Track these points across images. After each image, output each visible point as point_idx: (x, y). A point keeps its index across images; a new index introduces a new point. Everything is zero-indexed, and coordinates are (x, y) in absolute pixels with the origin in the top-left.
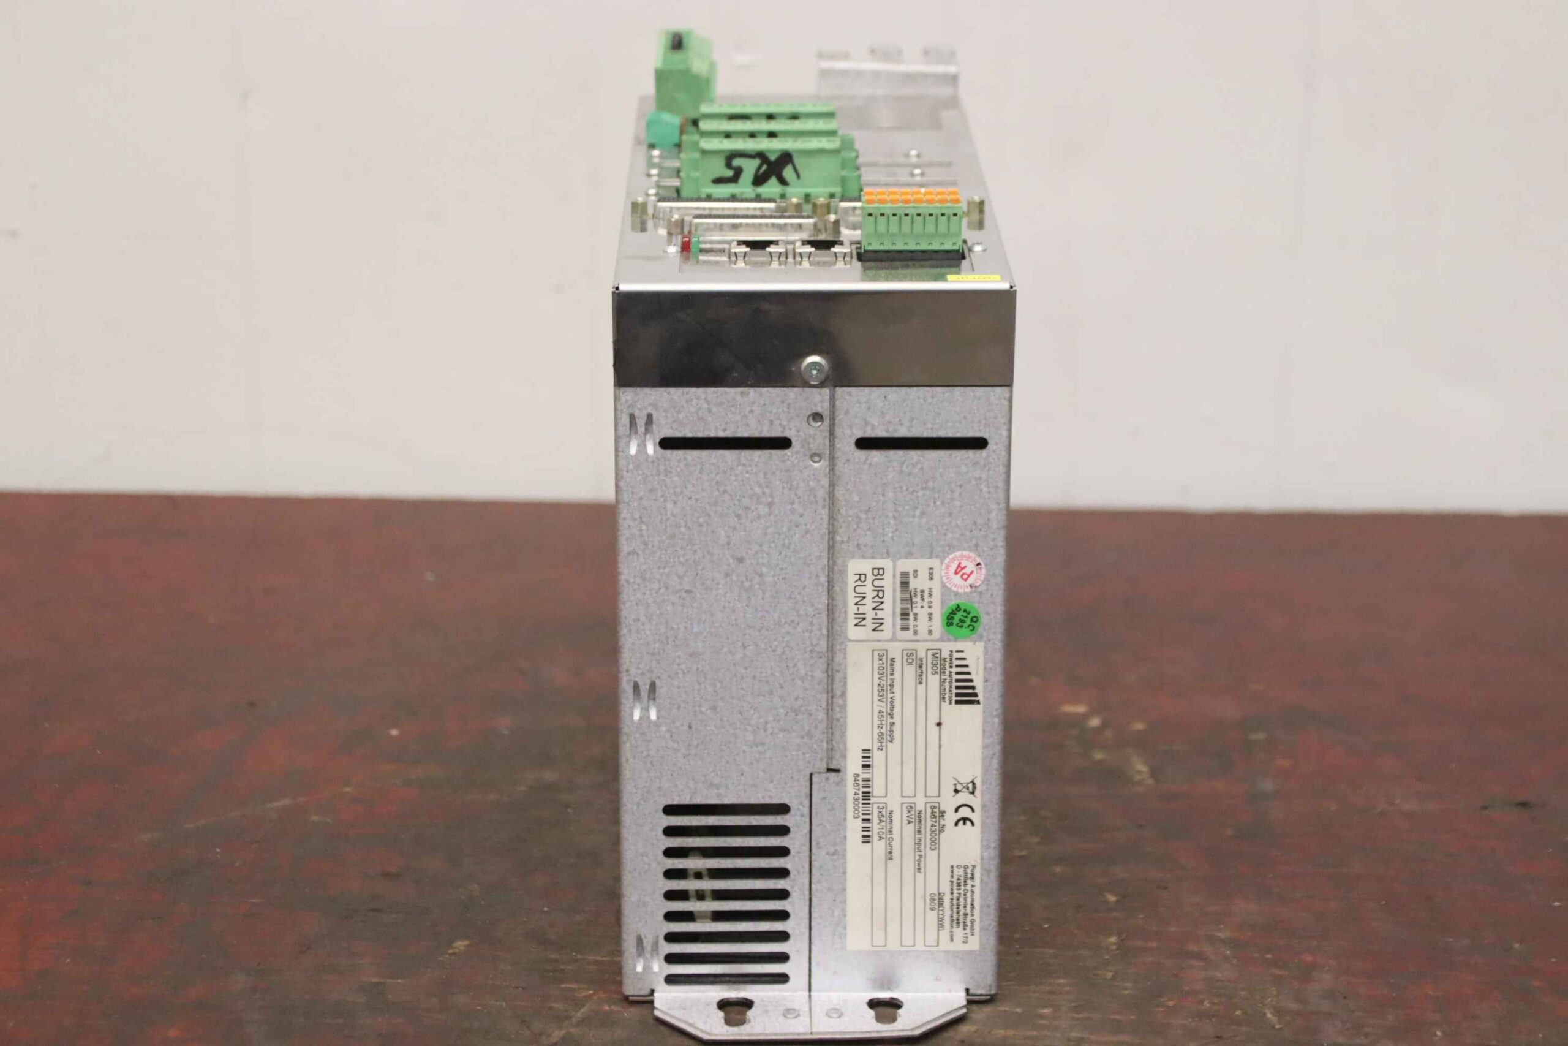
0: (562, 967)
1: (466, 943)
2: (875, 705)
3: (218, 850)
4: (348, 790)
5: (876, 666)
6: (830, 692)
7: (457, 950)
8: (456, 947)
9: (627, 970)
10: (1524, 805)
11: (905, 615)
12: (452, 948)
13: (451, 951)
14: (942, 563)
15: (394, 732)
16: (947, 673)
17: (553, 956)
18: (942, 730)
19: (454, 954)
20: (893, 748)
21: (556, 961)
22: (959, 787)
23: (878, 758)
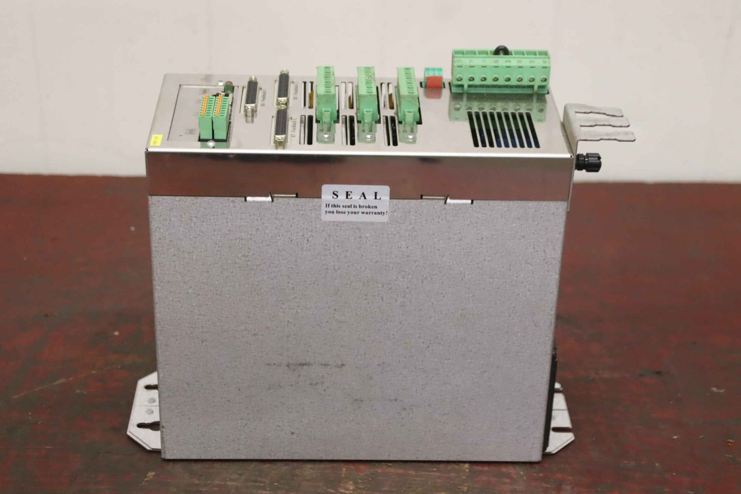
0: (201, 489)
1: (153, 473)
3: (30, 413)
4: (94, 372)
7: (149, 479)
8: (148, 477)
10: (658, 373)
12: (146, 477)
13: (146, 479)
15: (116, 333)
17: (196, 482)
19: (147, 481)
21: (198, 485)
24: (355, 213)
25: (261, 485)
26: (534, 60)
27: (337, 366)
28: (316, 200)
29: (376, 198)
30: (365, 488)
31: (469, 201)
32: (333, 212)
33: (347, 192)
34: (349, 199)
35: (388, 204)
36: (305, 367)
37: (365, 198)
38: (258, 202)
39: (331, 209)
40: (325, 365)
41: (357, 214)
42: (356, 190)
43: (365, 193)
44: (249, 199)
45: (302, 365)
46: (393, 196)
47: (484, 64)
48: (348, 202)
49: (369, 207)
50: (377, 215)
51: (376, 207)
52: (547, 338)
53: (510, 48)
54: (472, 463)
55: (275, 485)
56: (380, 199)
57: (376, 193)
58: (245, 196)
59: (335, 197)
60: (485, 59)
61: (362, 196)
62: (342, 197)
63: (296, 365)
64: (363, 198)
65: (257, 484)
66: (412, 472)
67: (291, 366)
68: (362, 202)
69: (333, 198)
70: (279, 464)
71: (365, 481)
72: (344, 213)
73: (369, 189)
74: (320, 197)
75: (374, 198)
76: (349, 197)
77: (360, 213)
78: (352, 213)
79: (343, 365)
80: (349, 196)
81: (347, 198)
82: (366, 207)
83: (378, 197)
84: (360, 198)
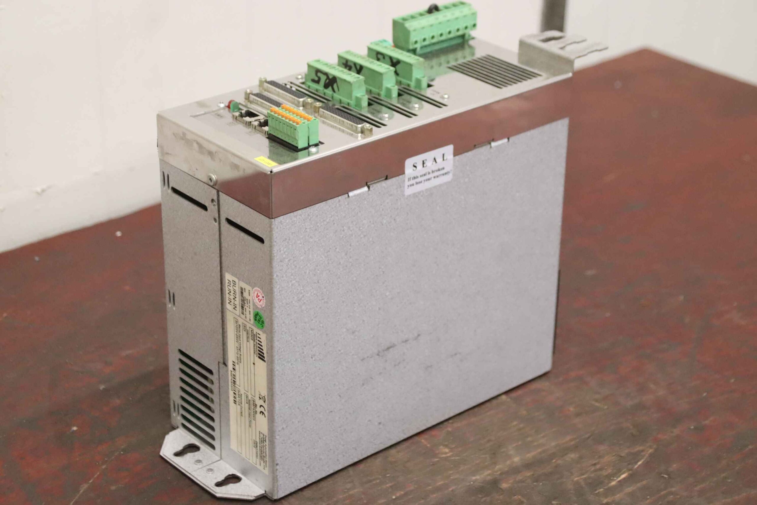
2: (235, 344)
5: (235, 325)
6: (223, 329)
9: (172, 416)
11: (242, 307)
14: (253, 289)
16: (255, 342)
18: (255, 367)
20: (241, 364)
22: (261, 397)
23: (237, 367)
24: (429, 179)
25: (378, 481)
27: (414, 339)
28: (401, 176)
31: (506, 140)
32: (413, 185)
33: (423, 162)
34: (425, 167)
35: (452, 162)
36: (391, 350)
37: (436, 162)
38: (357, 195)
39: (412, 182)
40: (406, 341)
41: (430, 181)
42: (429, 156)
43: (435, 158)
44: (351, 194)
45: (388, 348)
46: (457, 153)
48: (425, 171)
49: (439, 170)
50: (444, 176)
51: (443, 168)
54: (506, 393)
55: (388, 477)
57: (443, 155)
58: (348, 192)
59: (415, 168)
61: (434, 160)
62: (420, 166)
63: (384, 351)
64: (434, 163)
65: (374, 482)
66: (473, 419)
67: (380, 354)
68: (433, 167)
69: (413, 170)
72: (421, 182)
73: (437, 153)
74: (403, 173)
75: (442, 159)
76: (425, 165)
77: (433, 179)
78: (427, 180)
79: (419, 335)
81: (423, 167)
82: (437, 171)
83: (445, 158)
84: (433, 164)
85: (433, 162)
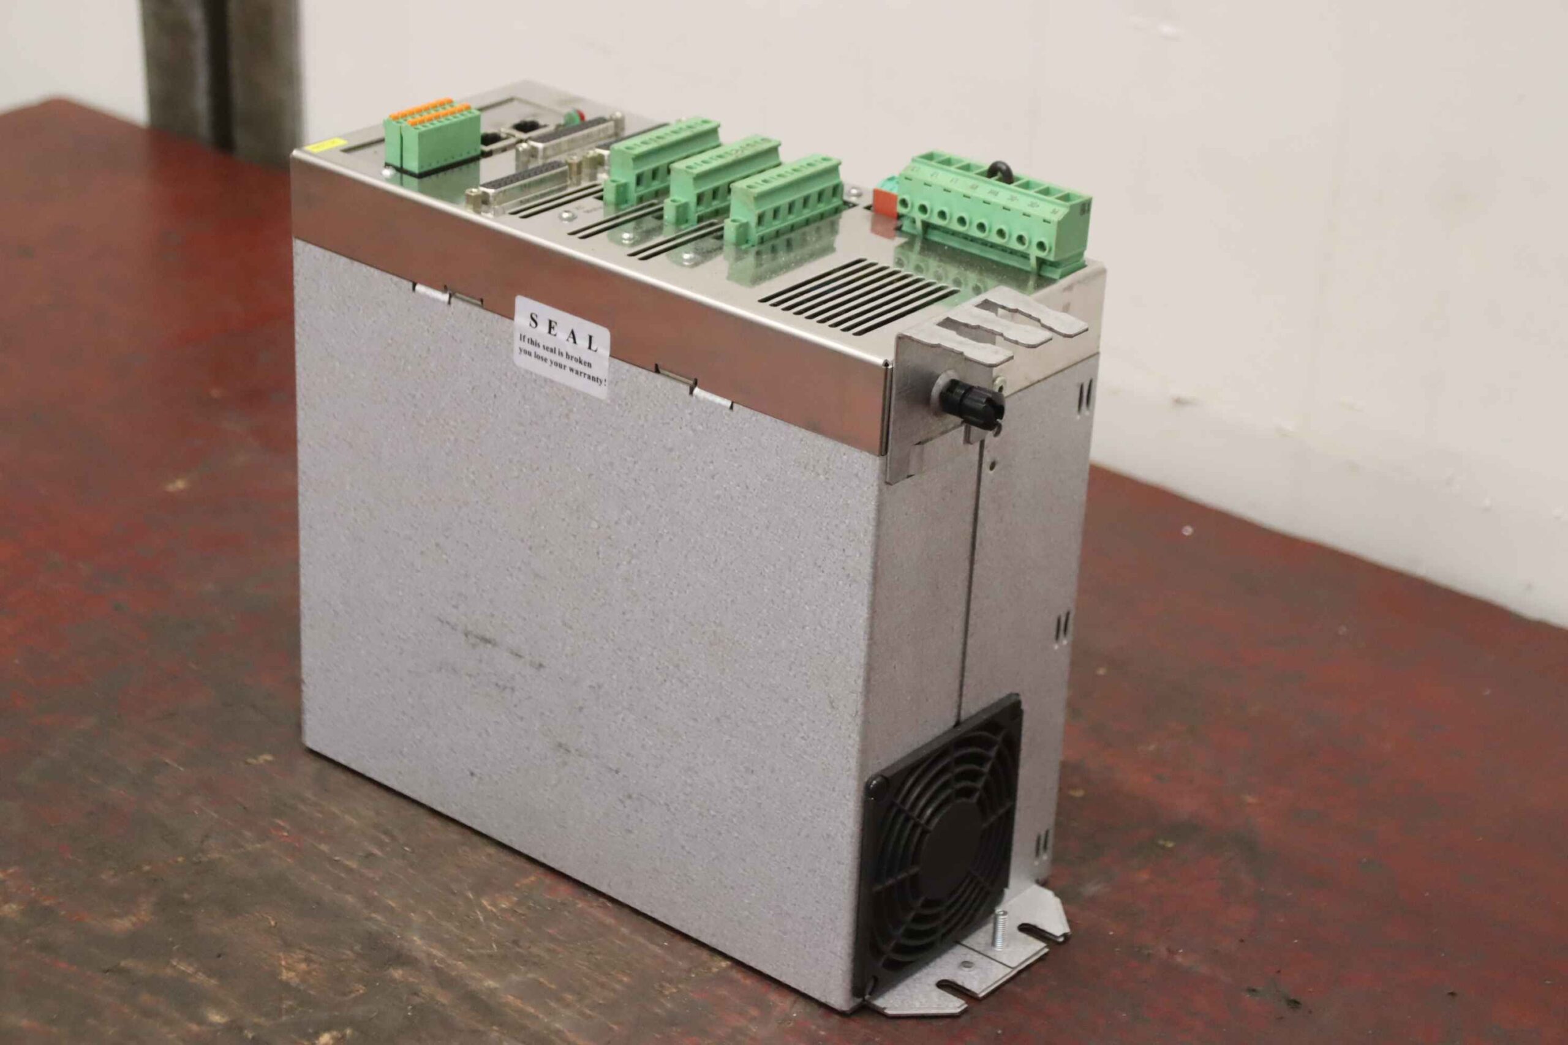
1: (270, 758)
7: (254, 762)
8: (258, 759)
12: (255, 758)
17: (308, 795)
19: (248, 763)
24: (560, 366)
25: (387, 840)
26: (1039, 202)
27: (532, 664)
28: (507, 321)
29: (590, 348)
30: (524, 915)
31: (728, 403)
32: (530, 354)
33: (550, 322)
34: (552, 335)
35: (607, 364)
36: (489, 646)
37: (575, 342)
38: (428, 297)
39: (527, 346)
40: (517, 655)
41: (562, 370)
42: (566, 321)
43: (575, 333)
44: (420, 288)
45: (487, 641)
46: (614, 352)
47: (949, 186)
48: (551, 342)
49: (581, 362)
50: (591, 382)
51: (590, 365)
52: (851, 742)
53: (1016, 171)
54: (736, 963)
56: (596, 351)
57: (591, 338)
58: (415, 281)
59: (533, 324)
60: (959, 177)
61: (572, 336)
62: (543, 327)
63: (477, 637)
64: (571, 340)
67: (469, 637)
68: (569, 347)
69: (530, 325)
70: (453, 827)
71: (538, 907)
72: (545, 360)
73: (585, 327)
74: (512, 317)
75: (587, 344)
76: (553, 332)
77: (567, 369)
78: (556, 364)
79: (541, 665)
80: (552, 330)
81: (550, 332)
83: (594, 347)
84: (568, 340)
85: (569, 337)
